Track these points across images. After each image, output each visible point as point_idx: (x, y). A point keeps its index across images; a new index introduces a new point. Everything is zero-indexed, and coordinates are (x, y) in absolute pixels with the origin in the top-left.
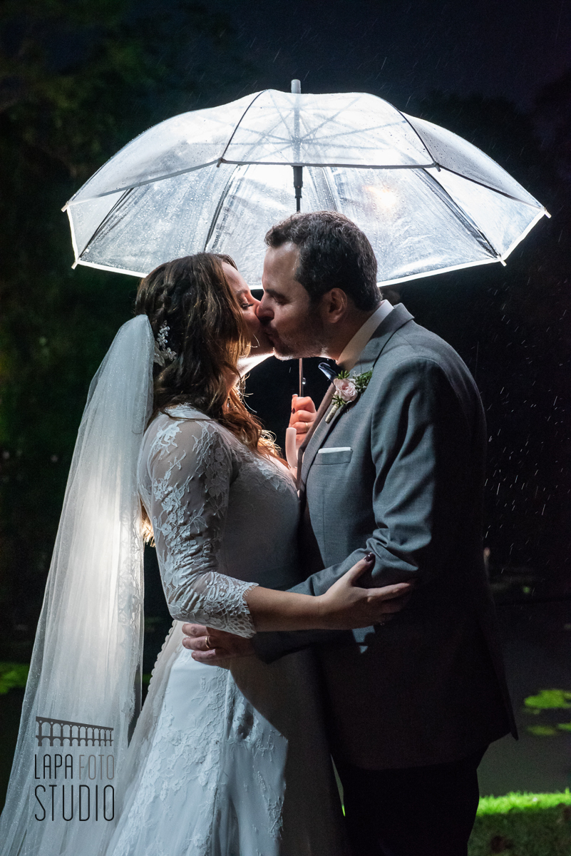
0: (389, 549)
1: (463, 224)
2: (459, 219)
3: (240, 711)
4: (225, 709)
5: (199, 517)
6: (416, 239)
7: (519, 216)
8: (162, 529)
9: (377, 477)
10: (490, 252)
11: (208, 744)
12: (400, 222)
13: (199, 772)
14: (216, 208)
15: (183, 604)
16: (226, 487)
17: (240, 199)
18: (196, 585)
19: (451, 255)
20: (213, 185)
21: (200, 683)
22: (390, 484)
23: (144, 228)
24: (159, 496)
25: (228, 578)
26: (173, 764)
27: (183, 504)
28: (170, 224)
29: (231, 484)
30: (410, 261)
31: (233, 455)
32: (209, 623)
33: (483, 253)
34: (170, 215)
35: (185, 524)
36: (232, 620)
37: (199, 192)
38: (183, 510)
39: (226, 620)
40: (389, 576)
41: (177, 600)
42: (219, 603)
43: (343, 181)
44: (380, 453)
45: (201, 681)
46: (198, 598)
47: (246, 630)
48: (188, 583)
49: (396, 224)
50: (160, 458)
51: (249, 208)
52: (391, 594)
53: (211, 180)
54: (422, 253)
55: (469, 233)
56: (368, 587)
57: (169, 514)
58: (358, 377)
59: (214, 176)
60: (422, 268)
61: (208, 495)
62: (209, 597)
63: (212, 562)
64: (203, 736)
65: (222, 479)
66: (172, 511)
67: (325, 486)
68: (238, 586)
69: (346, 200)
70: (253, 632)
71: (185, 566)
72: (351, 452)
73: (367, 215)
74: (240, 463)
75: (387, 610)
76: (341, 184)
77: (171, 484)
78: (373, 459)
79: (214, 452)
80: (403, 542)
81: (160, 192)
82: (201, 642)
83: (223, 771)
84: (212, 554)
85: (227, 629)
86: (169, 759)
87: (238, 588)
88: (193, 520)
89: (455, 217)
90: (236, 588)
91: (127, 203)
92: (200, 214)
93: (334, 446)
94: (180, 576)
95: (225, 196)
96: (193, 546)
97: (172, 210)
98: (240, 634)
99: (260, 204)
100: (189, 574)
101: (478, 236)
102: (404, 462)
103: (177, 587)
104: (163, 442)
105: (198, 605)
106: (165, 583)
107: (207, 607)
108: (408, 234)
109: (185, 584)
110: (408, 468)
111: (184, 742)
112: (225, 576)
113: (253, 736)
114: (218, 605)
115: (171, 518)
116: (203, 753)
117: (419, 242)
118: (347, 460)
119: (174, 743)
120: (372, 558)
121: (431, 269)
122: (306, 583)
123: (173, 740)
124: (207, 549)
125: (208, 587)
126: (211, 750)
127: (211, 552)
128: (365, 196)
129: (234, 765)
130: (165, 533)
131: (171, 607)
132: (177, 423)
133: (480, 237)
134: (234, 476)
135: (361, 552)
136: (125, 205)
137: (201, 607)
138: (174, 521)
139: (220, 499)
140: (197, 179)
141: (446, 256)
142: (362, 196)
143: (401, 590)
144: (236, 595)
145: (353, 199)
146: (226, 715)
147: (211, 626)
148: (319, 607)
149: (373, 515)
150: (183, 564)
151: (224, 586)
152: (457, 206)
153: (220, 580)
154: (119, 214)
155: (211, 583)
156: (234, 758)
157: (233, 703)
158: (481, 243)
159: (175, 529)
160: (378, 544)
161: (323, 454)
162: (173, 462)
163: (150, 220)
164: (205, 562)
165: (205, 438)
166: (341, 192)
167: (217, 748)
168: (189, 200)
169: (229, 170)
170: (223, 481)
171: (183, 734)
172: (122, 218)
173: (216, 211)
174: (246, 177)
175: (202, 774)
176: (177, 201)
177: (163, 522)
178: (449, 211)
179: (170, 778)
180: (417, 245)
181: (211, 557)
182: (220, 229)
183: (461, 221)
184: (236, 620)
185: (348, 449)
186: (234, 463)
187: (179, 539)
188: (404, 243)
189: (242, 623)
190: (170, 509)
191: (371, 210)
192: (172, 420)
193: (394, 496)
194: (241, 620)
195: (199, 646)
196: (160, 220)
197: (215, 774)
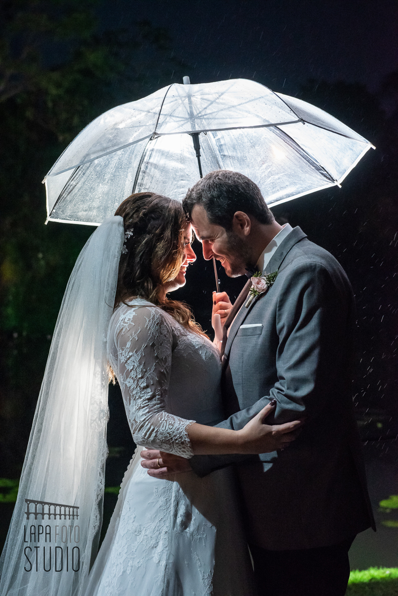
0: (286, 395)
1: (309, 162)
2: (305, 159)
3: (182, 510)
4: (172, 509)
5: (151, 372)
6: (277, 177)
7: (351, 151)
8: (126, 382)
9: (280, 343)
10: (329, 179)
11: (160, 534)
12: (264, 166)
13: (154, 554)
14: (136, 172)
15: (143, 434)
16: (169, 352)
17: (152, 164)
18: (152, 420)
19: (302, 185)
20: (134, 156)
21: (154, 491)
22: (288, 350)
23: (90, 192)
24: (123, 359)
25: (175, 417)
26: (135, 548)
27: (140, 364)
28: (107, 186)
29: (173, 351)
30: (274, 193)
31: (173, 330)
32: (161, 448)
33: (324, 180)
34: (107, 180)
35: (142, 378)
36: (177, 445)
37: (125, 162)
38: (140, 368)
39: (173, 445)
40: (286, 416)
41: (139, 431)
42: (168, 433)
43: (222, 143)
44: (282, 328)
45: (155, 490)
46: (153, 430)
47: (187, 453)
48: (147, 419)
49: (262, 168)
50: (123, 333)
51: (159, 170)
52: (289, 428)
53: (132, 152)
54: (282, 186)
55: (313, 168)
56: (272, 424)
57: (131, 371)
58: (268, 276)
59: (134, 150)
60: (283, 196)
61: (157, 357)
62: (161, 429)
63: (162, 404)
64: (157, 528)
65: (167, 346)
66: (133, 369)
67: (243, 351)
68: (181, 422)
69: (225, 156)
70: (192, 454)
71: (144, 407)
72: (262, 327)
73: (240, 164)
74: (179, 336)
75: (286, 440)
76: (221, 146)
77: (131, 350)
78: (277, 332)
79: (160, 328)
80: (296, 390)
81: (99, 164)
82: (154, 463)
83: (170, 553)
84: (162, 398)
85: (173, 452)
86: (133, 545)
87: (182, 423)
88: (147, 375)
89: (303, 158)
90: (180, 423)
91: (78, 175)
92: (127, 177)
93: (251, 324)
94: (141, 414)
95: (142, 163)
96: (148, 393)
97: (107, 177)
98: (182, 456)
99: (166, 166)
100: (147, 413)
101: (320, 169)
102: (298, 334)
103: (139, 422)
104: (124, 322)
105: (154, 434)
106: (130, 420)
107: (160, 437)
108: (271, 174)
109: (145, 420)
110: (301, 338)
111: (143, 532)
112: (173, 415)
113: (191, 528)
114: (168, 435)
115: (133, 374)
116: (156, 540)
117: (279, 178)
118: (259, 333)
119: (136, 533)
120: (274, 404)
121: (289, 196)
122: (228, 421)
123: (136, 531)
124: (159, 395)
125: (160, 422)
126: (162, 538)
127: (161, 397)
128: (238, 151)
129: (178, 548)
130: (128, 385)
131: (134, 436)
132: (133, 309)
133: (321, 170)
134: (175, 345)
135: (267, 398)
136: (77, 176)
137: (156, 436)
138: (135, 376)
139: (165, 361)
140: (123, 153)
141: (298, 186)
142: (236, 152)
143: (295, 426)
144: (180, 428)
145: (230, 155)
146: (172, 513)
147: (163, 450)
148: (238, 438)
149: (276, 371)
150: (142, 406)
151: (172, 421)
152: (304, 150)
153: (169, 417)
154: (73, 183)
155: (163, 420)
156: (178, 543)
157: (177, 505)
158: (322, 174)
159: (136, 382)
160: (278, 392)
161: (243, 329)
162: (132, 336)
163: (94, 185)
164: (158, 404)
165: (153, 318)
166: (221, 150)
167: (166, 536)
168: (119, 168)
169: (144, 144)
170: (167, 348)
171: (142, 527)
172: (75, 186)
173: (137, 174)
174: (156, 148)
175: (156, 555)
176: (111, 169)
177: (127, 377)
178: (298, 155)
179: (134, 558)
180: (278, 181)
181: (162, 401)
182: (140, 186)
183: (307, 160)
184: (180, 446)
185: (260, 325)
186: (174, 336)
187: (139, 389)
188: (269, 181)
189: (184, 448)
190: (132, 368)
191: (243, 160)
192: (129, 308)
193: (291, 357)
194: (184, 446)
195: (152, 466)
196: (101, 184)
197: (165, 555)
